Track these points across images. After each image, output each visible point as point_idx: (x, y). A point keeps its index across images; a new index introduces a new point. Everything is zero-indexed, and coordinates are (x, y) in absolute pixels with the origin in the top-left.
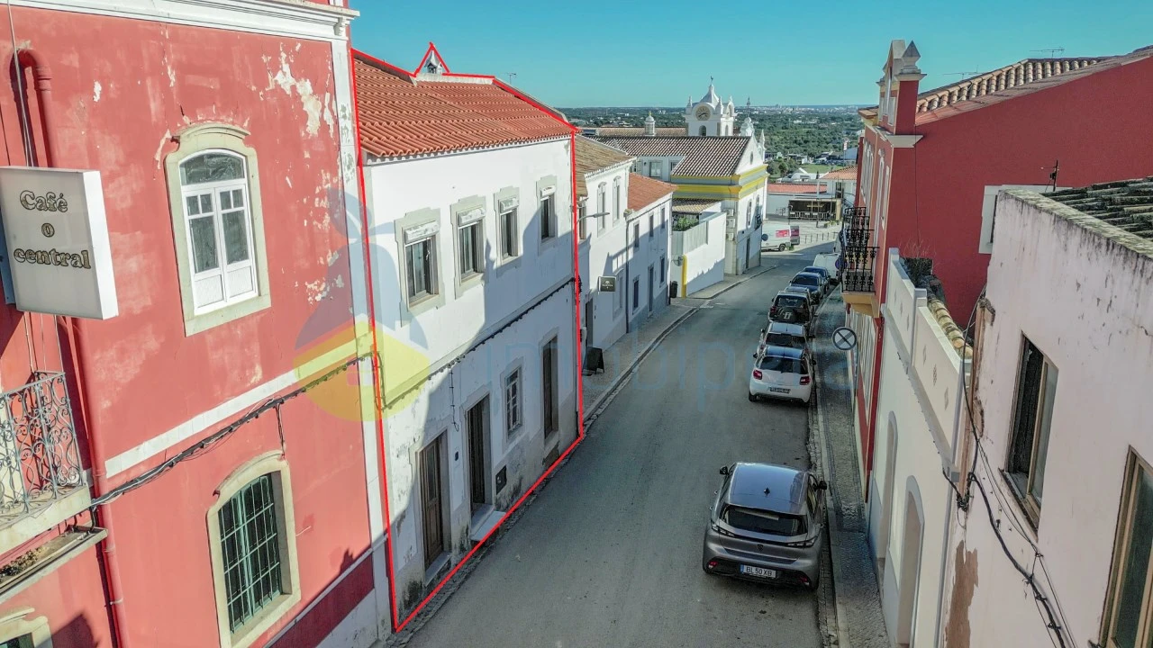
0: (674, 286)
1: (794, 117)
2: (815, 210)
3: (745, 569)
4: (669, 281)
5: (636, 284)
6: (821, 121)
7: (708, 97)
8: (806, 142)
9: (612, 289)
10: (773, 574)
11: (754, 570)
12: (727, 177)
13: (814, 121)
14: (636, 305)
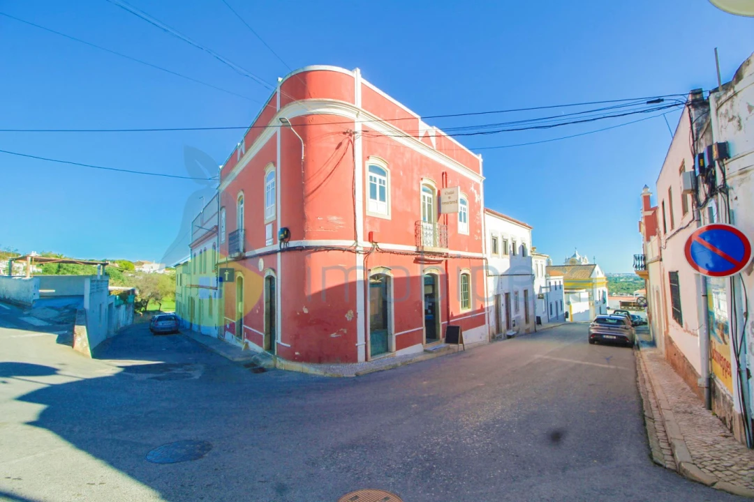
0: (567, 314)
1: (620, 278)
2: (634, 306)
3: (604, 336)
4: (565, 311)
5: (551, 305)
6: (635, 280)
7: (575, 255)
8: (628, 288)
9: (542, 298)
10: (615, 337)
11: (607, 337)
12: (587, 278)
13: (631, 280)
14: (551, 314)
